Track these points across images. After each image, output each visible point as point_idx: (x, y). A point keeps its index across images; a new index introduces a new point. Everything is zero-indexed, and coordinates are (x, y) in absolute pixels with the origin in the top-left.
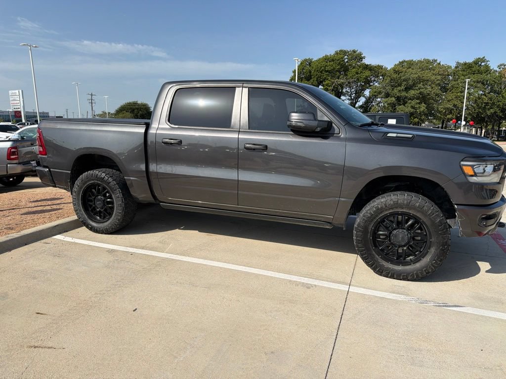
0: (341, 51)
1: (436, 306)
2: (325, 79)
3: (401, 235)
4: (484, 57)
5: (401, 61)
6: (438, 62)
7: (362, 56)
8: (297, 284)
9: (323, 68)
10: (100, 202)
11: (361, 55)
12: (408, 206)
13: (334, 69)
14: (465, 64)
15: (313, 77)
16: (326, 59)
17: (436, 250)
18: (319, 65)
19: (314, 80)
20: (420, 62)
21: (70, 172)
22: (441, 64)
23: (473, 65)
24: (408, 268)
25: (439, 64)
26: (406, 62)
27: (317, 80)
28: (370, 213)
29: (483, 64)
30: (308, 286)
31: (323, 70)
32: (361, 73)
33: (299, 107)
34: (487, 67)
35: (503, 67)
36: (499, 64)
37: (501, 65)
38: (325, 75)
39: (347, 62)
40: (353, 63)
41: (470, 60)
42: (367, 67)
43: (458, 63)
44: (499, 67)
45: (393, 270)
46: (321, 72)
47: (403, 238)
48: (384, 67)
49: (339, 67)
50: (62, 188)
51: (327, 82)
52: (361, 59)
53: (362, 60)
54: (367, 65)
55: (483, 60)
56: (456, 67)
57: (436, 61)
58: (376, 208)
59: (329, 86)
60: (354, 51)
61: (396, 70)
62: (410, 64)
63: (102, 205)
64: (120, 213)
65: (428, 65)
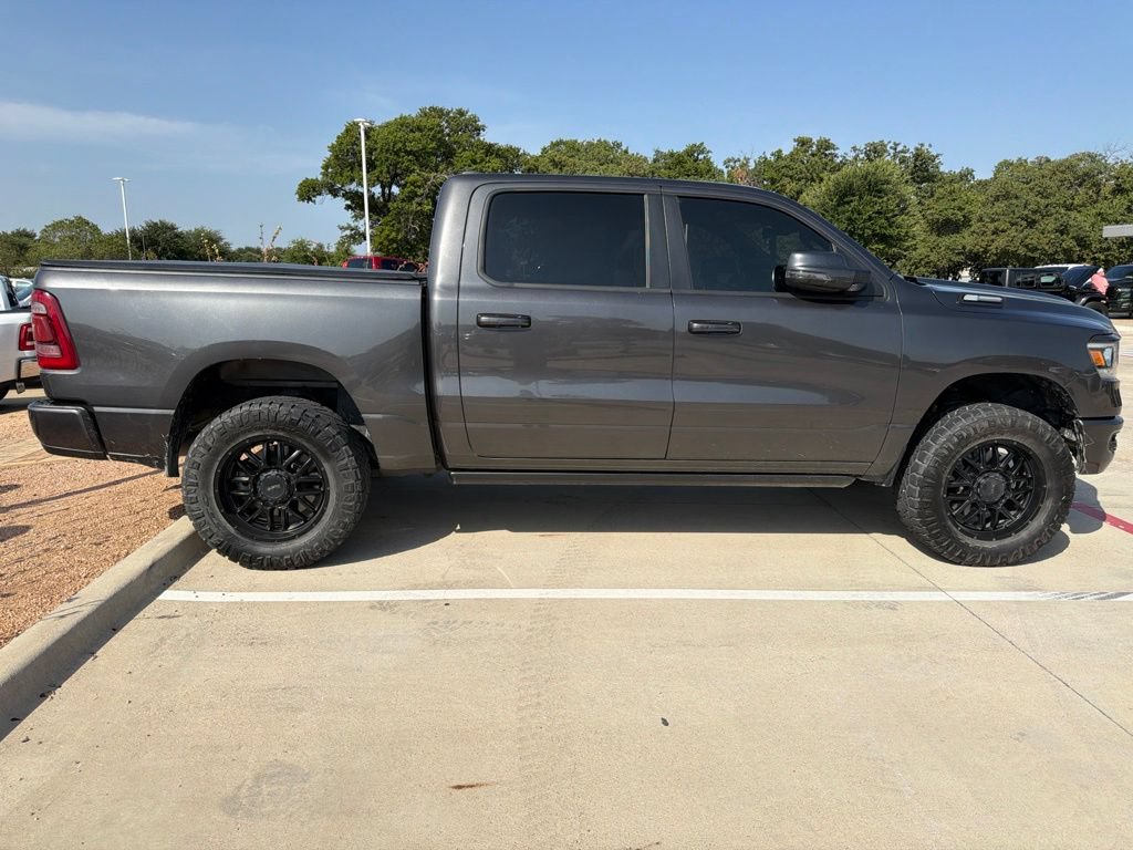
0: (433, 109)
1: (1102, 599)
2: (409, 171)
3: (992, 485)
4: (702, 144)
5: (554, 141)
6: (624, 148)
7: (479, 123)
8: (868, 605)
9: (400, 145)
10: (278, 486)
11: (476, 121)
12: (1013, 429)
13: (424, 148)
14: (672, 155)
15: (378, 163)
16: (403, 124)
17: (1056, 502)
18: (391, 137)
19: (381, 172)
20: (590, 144)
21: (172, 412)
22: (630, 152)
23: (686, 158)
24: (1007, 541)
25: (626, 152)
26: (565, 143)
27: (388, 172)
28: (949, 449)
29: (701, 157)
30: (893, 606)
31: (400, 149)
32: (482, 161)
33: (346, 229)
34: (707, 161)
35: (732, 164)
36: (725, 158)
37: (729, 161)
38: (406, 161)
39: (448, 135)
40: (463, 137)
41: (680, 148)
42: (490, 150)
43: (658, 152)
44: (726, 163)
45: (984, 549)
46: (396, 153)
47: (996, 488)
48: (521, 151)
49: (433, 145)
50: (131, 460)
51: (412, 177)
52: (478, 129)
53: (478, 134)
54: (491, 146)
55: (699, 149)
56: (655, 161)
57: (619, 145)
58: (958, 437)
59: (419, 187)
60: (461, 113)
61: (556, 159)
62: (573, 147)
63: (284, 492)
64: (349, 508)
65: (606, 152)
